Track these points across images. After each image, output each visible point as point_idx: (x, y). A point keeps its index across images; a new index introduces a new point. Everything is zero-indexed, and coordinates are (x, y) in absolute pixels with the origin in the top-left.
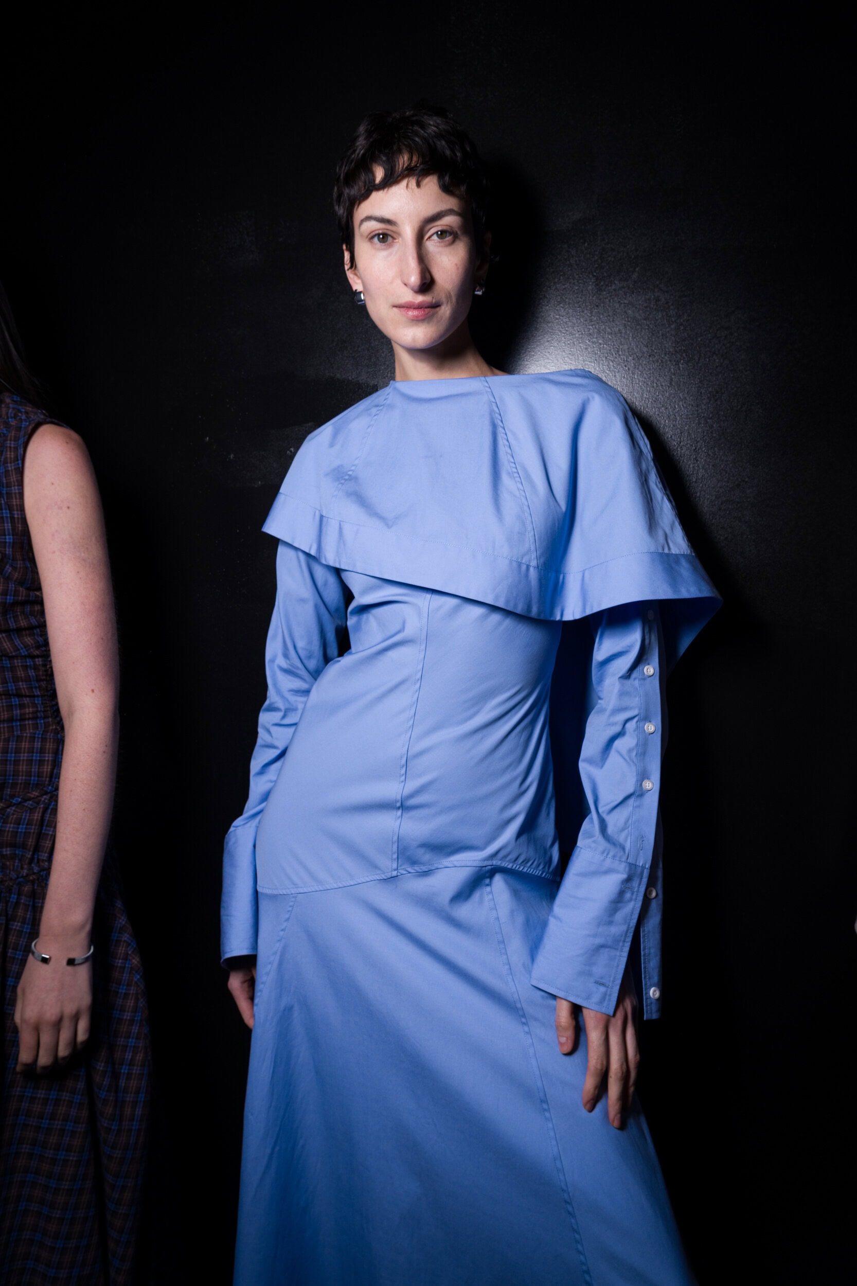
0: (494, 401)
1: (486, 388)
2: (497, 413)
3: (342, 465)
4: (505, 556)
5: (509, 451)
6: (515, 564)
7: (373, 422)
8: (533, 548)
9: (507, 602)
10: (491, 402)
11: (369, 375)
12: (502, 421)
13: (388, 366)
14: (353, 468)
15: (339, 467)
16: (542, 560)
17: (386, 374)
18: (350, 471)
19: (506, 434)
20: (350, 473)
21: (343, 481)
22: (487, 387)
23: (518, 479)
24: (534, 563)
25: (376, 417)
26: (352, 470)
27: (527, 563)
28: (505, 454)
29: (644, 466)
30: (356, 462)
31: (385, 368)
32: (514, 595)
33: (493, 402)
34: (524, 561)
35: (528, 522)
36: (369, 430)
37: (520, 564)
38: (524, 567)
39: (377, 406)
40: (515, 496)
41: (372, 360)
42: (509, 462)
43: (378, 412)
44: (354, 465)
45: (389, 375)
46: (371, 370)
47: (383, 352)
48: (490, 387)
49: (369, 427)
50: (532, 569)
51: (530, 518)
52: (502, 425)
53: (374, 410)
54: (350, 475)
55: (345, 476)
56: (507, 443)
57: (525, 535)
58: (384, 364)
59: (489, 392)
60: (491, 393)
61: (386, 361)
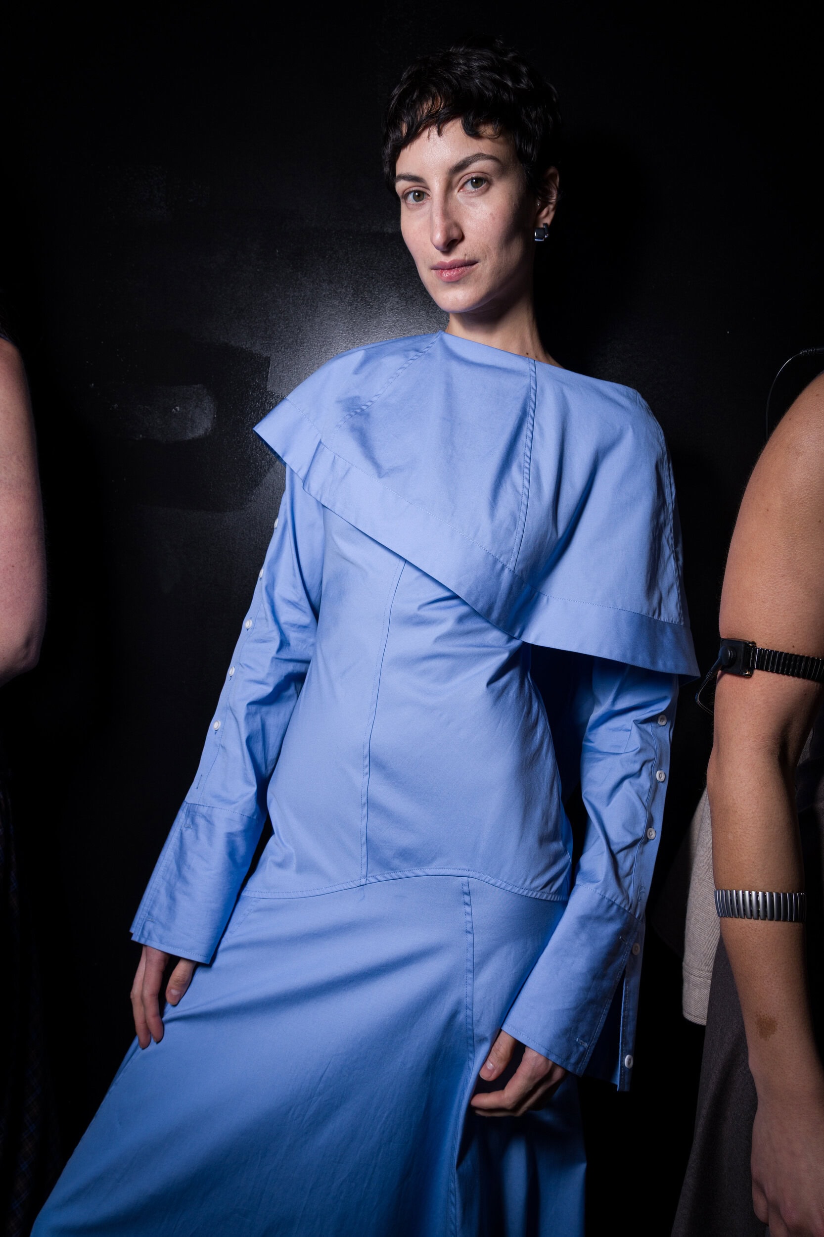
0: (534, 387)
1: (531, 372)
2: (532, 401)
3: (359, 397)
4: (483, 547)
5: (529, 444)
6: (491, 559)
7: (406, 365)
8: (515, 550)
9: (469, 593)
10: (530, 387)
11: (264, 347)
12: (534, 412)
13: (282, 341)
14: (369, 404)
15: (355, 397)
16: (520, 567)
17: (280, 348)
18: (364, 405)
19: (533, 426)
20: (364, 407)
21: (353, 414)
22: (533, 371)
23: (527, 476)
24: (511, 566)
25: (411, 362)
26: (367, 406)
27: (505, 563)
28: (524, 445)
29: (662, 518)
30: (375, 399)
31: (279, 343)
32: (479, 589)
33: (533, 389)
34: (501, 559)
35: (520, 523)
36: (400, 371)
37: (496, 561)
38: (499, 566)
39: (417, 350)
40: (517, 491)
41: (268, 333)
42: (525, 455)
43: (415, 357)
44: (371, 401)
45: (283, 350)
46: (266, 342)
47: (279, 327)
48: (535, 373)
49: (401, 368)
50: (506, 571)
51: (523, 519)
52: (533, 415)
53: (412, 354)
54: (362, 410)
55: (358, 409)
56: (531, 436)
57: (512, 533)
58: (279, 338)
59: (533, 377)
60: (534, 379)
61: (281, 336)
